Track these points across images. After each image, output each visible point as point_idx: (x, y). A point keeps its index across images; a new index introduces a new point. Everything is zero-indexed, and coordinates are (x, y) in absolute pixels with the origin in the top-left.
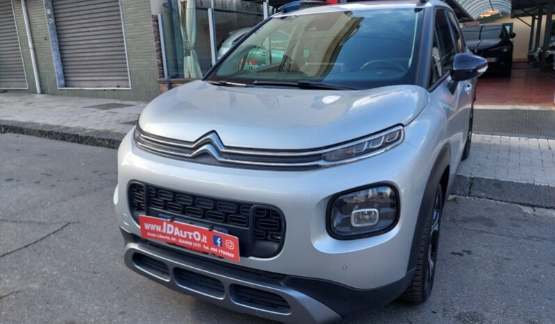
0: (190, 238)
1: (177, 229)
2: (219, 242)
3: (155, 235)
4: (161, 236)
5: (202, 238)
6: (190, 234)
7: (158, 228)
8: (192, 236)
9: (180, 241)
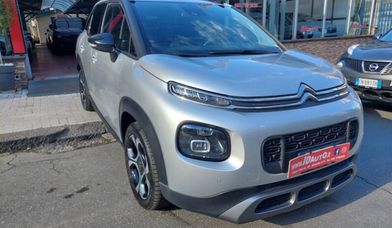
0: (320, 159)
1: (313, 157)
2: (337, 152)
3: (296, 171)
4: (301, 170)
5: (327, 155)
6: (320, 156)
7: (300, 164)
8: (322, 157)
9: (313, 166)
